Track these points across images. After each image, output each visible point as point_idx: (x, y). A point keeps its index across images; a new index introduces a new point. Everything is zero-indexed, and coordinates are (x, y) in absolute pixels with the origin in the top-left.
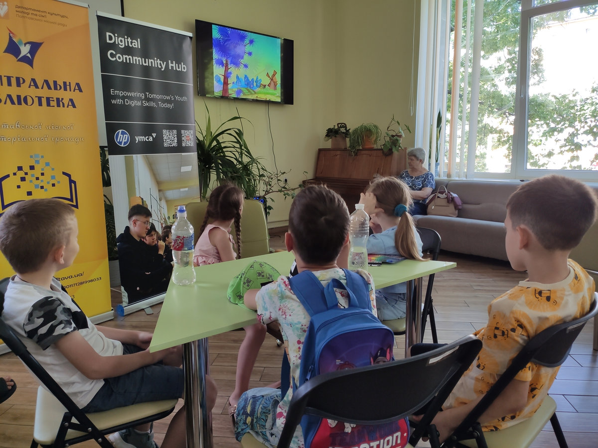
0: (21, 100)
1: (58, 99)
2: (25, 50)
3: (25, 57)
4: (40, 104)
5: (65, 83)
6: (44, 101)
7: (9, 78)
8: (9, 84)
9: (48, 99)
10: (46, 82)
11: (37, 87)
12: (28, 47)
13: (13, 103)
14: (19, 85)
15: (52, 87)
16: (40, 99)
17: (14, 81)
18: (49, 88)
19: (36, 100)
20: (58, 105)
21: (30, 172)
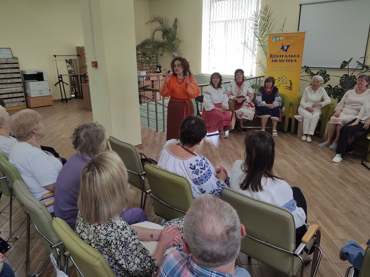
0: (283, 61)
1: (292, 60)
2: (285, 48)
3: (285, 49)
4: (287, 62)
5: (294, 55)
6: (288, 61)
7: (280, 56)
8: (280, 57)
9: (289, 60)
10: (289, 55)
11: (287, 57)
12: (286, 47)
13: (280, 62)
14: (282, 57)
15: (291, 56)
16: (287, 60)
17: (281, 56)
18: (290, 57)
19: (286, 61)
20: (291, 62)
21: (281, 79)
